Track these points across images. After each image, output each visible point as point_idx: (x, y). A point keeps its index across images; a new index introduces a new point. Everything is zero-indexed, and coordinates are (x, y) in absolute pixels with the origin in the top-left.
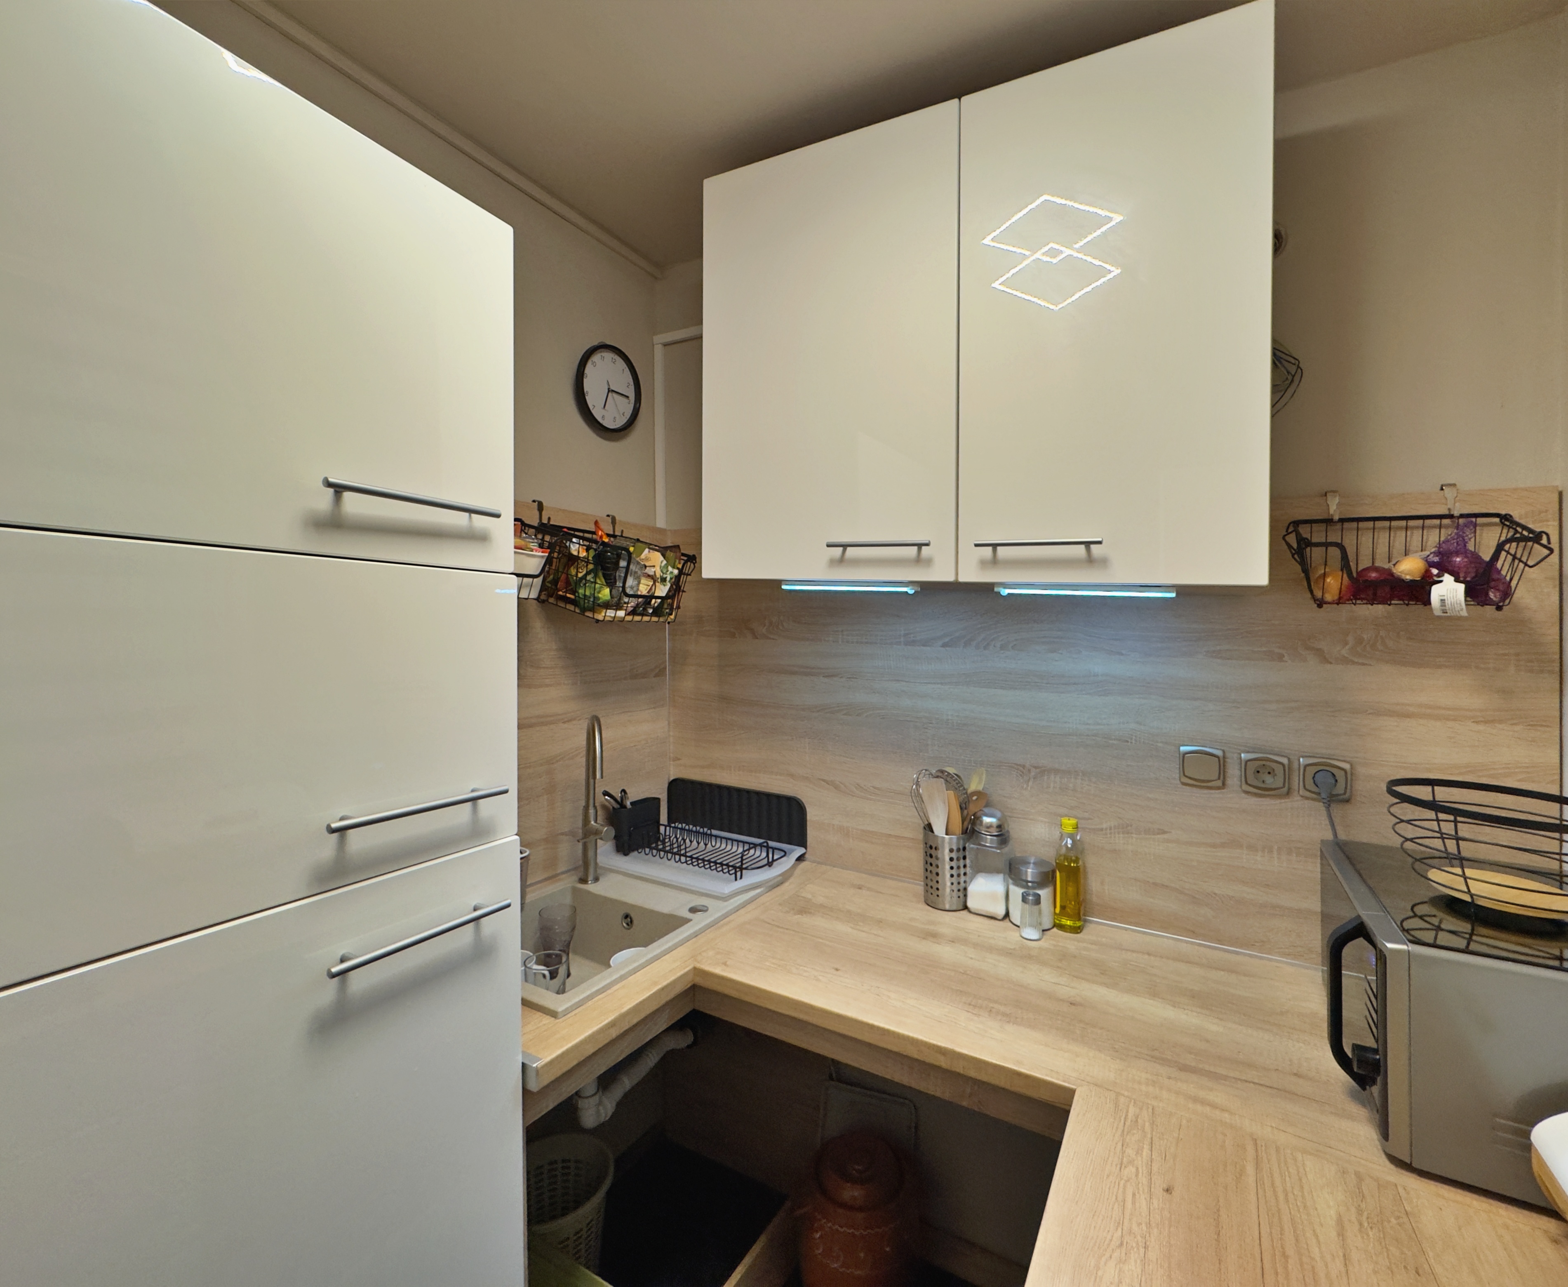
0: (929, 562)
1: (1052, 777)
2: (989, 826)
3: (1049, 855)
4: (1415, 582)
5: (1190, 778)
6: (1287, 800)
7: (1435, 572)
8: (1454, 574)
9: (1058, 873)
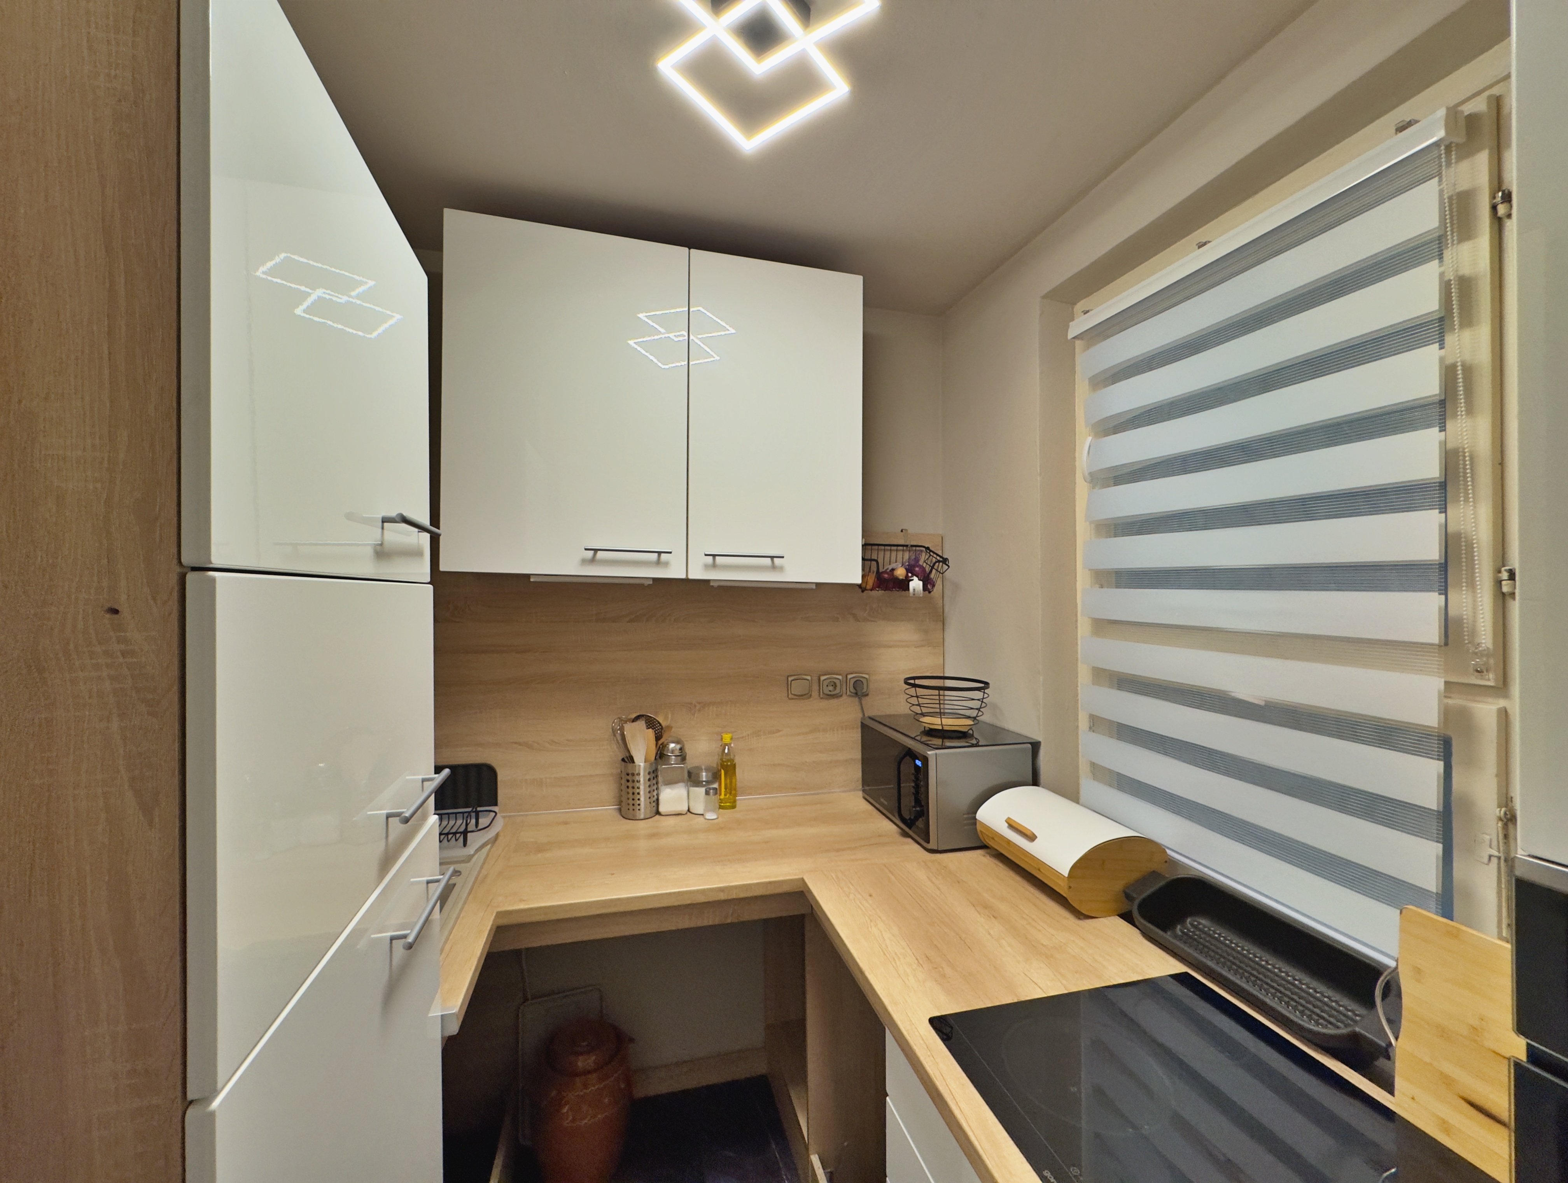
0: (666, 564)
1: (711, 708)
2: (673, 752)
3: (714, 761)
4: (902, 579)
5: (795, 695)
6: (841, 699)
7: (910, 575)
8: (917, 577)
9: (723, 772)
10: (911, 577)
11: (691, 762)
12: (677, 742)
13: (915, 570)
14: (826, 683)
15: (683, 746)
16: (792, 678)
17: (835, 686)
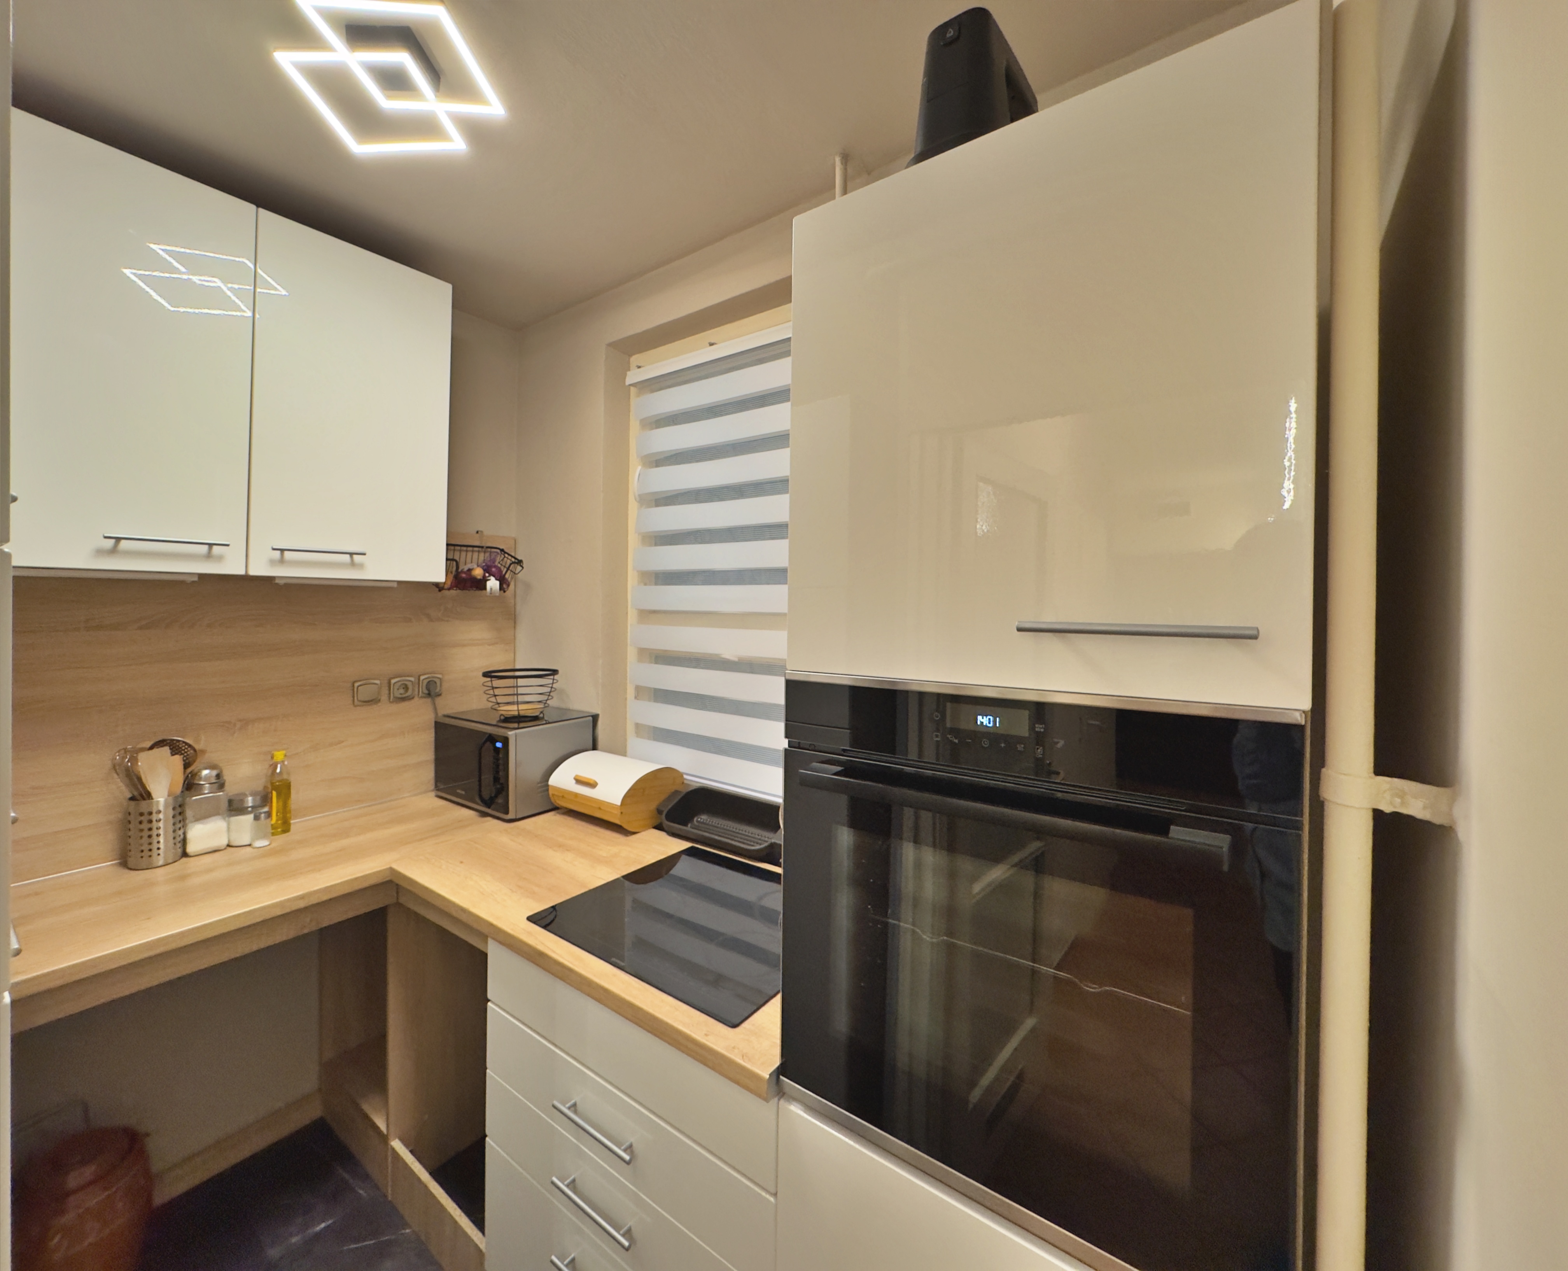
1: (256, 724)
2: (207, 778)
4: (480, 579)
5: (360, 701)
6: (412, 701)
7: (487, 575)
8: (494, 576)
9: (274, 793)
10: (488, 577)
11: (232, 788)
12: (212, 767)
13: (491, 570)
14: (396, 687)
15: (221, 771)
16: (359, 683)
17: (406, 688)
